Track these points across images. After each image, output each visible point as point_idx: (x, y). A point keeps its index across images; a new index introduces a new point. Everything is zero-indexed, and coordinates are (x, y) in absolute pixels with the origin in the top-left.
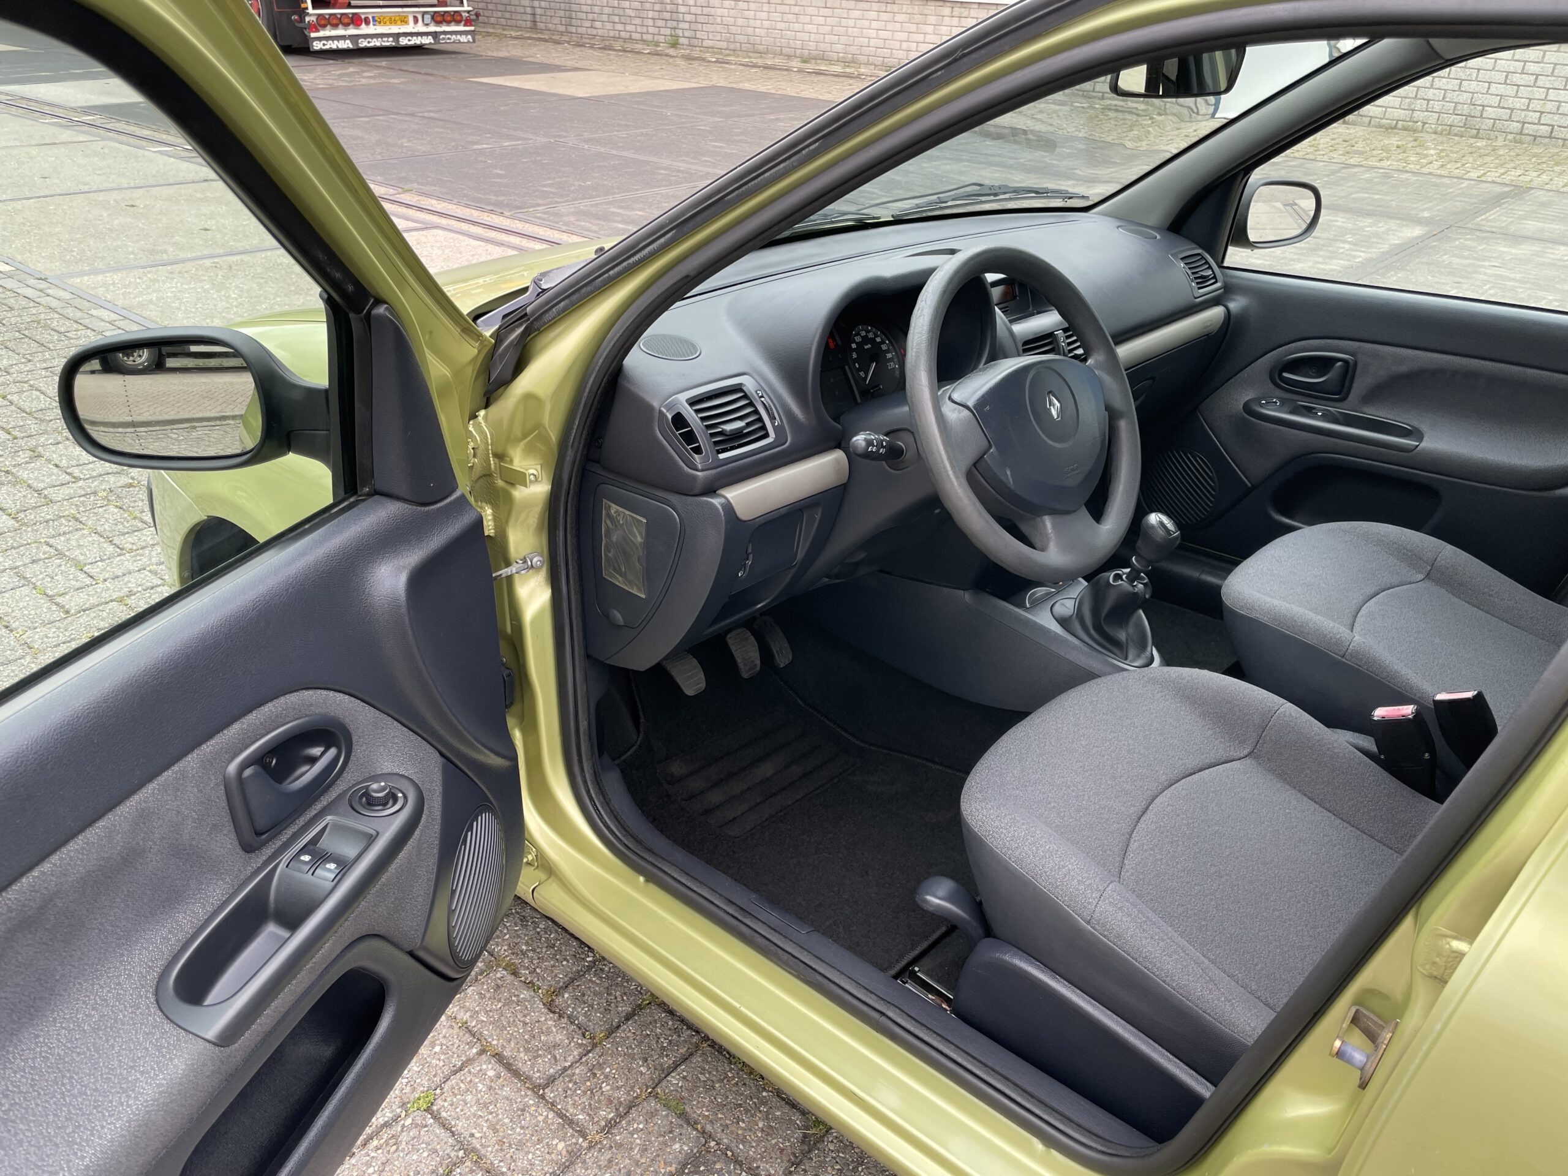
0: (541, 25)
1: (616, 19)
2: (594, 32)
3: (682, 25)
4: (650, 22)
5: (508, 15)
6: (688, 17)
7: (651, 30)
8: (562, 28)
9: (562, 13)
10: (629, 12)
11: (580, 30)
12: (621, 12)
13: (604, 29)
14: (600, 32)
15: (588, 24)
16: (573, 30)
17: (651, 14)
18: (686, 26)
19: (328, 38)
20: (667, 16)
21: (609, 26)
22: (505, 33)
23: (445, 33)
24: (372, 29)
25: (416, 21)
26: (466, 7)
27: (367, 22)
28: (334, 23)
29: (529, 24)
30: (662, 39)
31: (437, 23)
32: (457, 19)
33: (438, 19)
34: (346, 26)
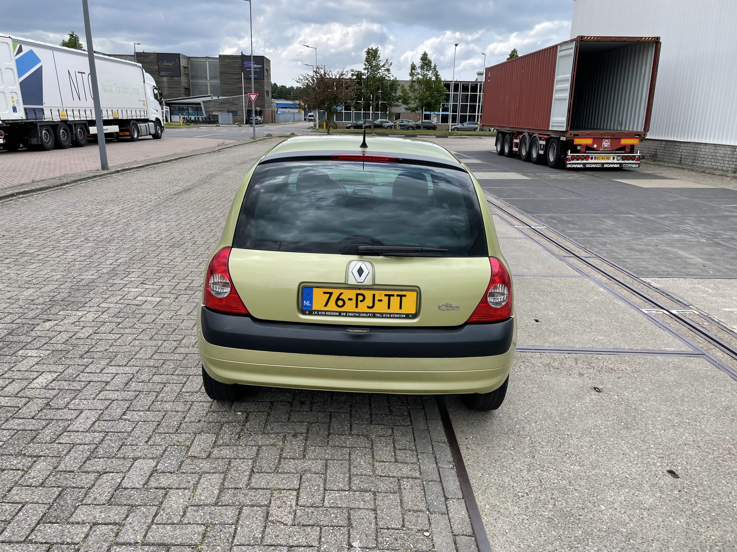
0: (683, 162)
1: (713, 160)
2: (703, 165)
4: (727, 162)
5: (671, 158)
7: (727, 165)
8: (691, 164)
9: (692, 158)
10: (719, 158)
11: (698, 165)
12: (715, 158)
13: (707, 164)
14: (705, 166)
15: (701, 162)
16: (695, 164)
17: (727, 159)
19: (573, 164)
20: (734, 160)
21: (710, 163)
22: (666, 165)
23: (625, 163)
24: (593, 161)
25: (614, 158)
26: (638, 154)
27: (592, 158)
28: (578, 158)
29: (678, 162)
30: (730, 169)
31: (623, 160)
32: (633, 158)
33: (624, 158)
34: (582, 159)
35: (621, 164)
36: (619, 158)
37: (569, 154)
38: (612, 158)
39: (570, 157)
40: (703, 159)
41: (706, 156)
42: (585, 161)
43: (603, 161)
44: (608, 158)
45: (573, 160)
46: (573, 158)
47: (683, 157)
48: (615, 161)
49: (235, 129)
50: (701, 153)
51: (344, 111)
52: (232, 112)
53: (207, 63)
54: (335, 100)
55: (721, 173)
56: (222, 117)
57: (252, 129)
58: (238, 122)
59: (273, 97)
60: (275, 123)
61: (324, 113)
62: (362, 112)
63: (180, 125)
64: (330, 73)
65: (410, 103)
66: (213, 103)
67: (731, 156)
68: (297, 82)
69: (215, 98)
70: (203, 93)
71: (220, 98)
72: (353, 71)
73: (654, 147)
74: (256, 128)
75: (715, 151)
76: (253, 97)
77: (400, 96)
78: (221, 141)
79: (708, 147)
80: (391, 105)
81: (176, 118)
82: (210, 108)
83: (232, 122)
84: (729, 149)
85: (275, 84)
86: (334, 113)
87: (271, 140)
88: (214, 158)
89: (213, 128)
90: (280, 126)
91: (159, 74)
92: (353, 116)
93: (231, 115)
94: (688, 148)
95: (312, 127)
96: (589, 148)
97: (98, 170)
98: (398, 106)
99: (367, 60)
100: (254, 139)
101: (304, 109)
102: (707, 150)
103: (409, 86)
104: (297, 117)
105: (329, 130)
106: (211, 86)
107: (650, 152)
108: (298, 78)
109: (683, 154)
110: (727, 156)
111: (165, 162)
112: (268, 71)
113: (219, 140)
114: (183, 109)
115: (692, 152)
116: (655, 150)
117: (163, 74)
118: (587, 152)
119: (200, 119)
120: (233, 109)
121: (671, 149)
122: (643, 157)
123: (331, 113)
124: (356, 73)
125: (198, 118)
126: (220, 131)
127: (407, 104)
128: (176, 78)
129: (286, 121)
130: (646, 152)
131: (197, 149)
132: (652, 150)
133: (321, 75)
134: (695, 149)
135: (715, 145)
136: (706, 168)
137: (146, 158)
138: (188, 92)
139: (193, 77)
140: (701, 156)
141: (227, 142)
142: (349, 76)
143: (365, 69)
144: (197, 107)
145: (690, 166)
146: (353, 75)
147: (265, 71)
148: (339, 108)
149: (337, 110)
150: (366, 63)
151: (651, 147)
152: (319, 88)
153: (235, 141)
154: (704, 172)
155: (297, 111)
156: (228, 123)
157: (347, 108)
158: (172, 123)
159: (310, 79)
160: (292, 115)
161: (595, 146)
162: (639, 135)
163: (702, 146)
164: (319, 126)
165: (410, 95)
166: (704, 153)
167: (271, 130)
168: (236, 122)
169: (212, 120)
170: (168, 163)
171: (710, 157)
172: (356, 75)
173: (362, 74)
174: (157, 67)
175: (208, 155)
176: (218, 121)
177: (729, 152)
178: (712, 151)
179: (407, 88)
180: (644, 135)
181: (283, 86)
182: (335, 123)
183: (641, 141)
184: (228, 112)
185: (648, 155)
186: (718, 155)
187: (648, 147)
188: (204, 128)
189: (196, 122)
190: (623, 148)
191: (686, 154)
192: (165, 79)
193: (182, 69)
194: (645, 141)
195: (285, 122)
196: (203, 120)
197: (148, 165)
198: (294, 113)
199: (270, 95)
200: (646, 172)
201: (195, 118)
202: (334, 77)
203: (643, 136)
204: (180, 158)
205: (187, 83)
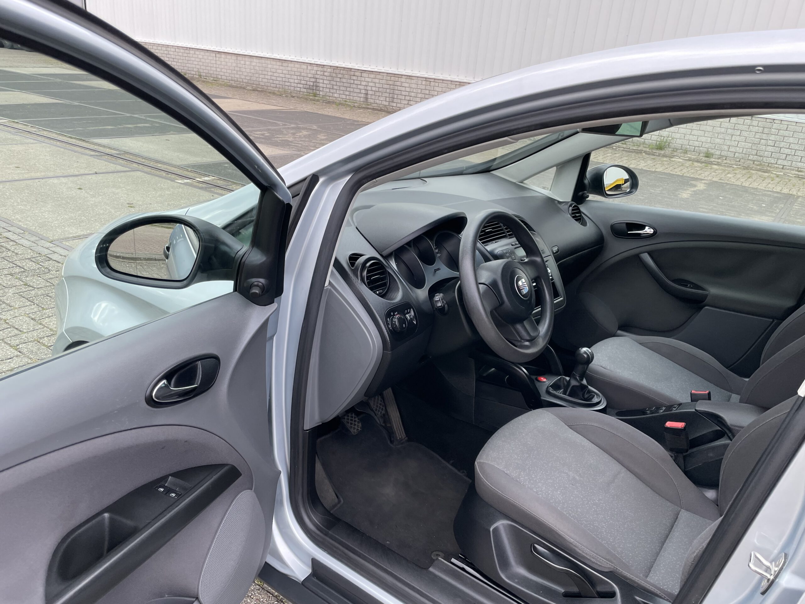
41: (413, 94)
47: (370, 92)
50: (402, 89)
73: (310, 75)
75: (428, 87)
102: (413, 86)
107: (303, 82)
109: (369, 88)
116: (313, 80)
130: (296, 81)
132: (307, 79)
135: (427, 79)
140: (404, 93)
151: (303, 74)
163: (402, 79)
178: (423, 87)
185: (301, 86)
187: (298, 74)
191: (374, 89)
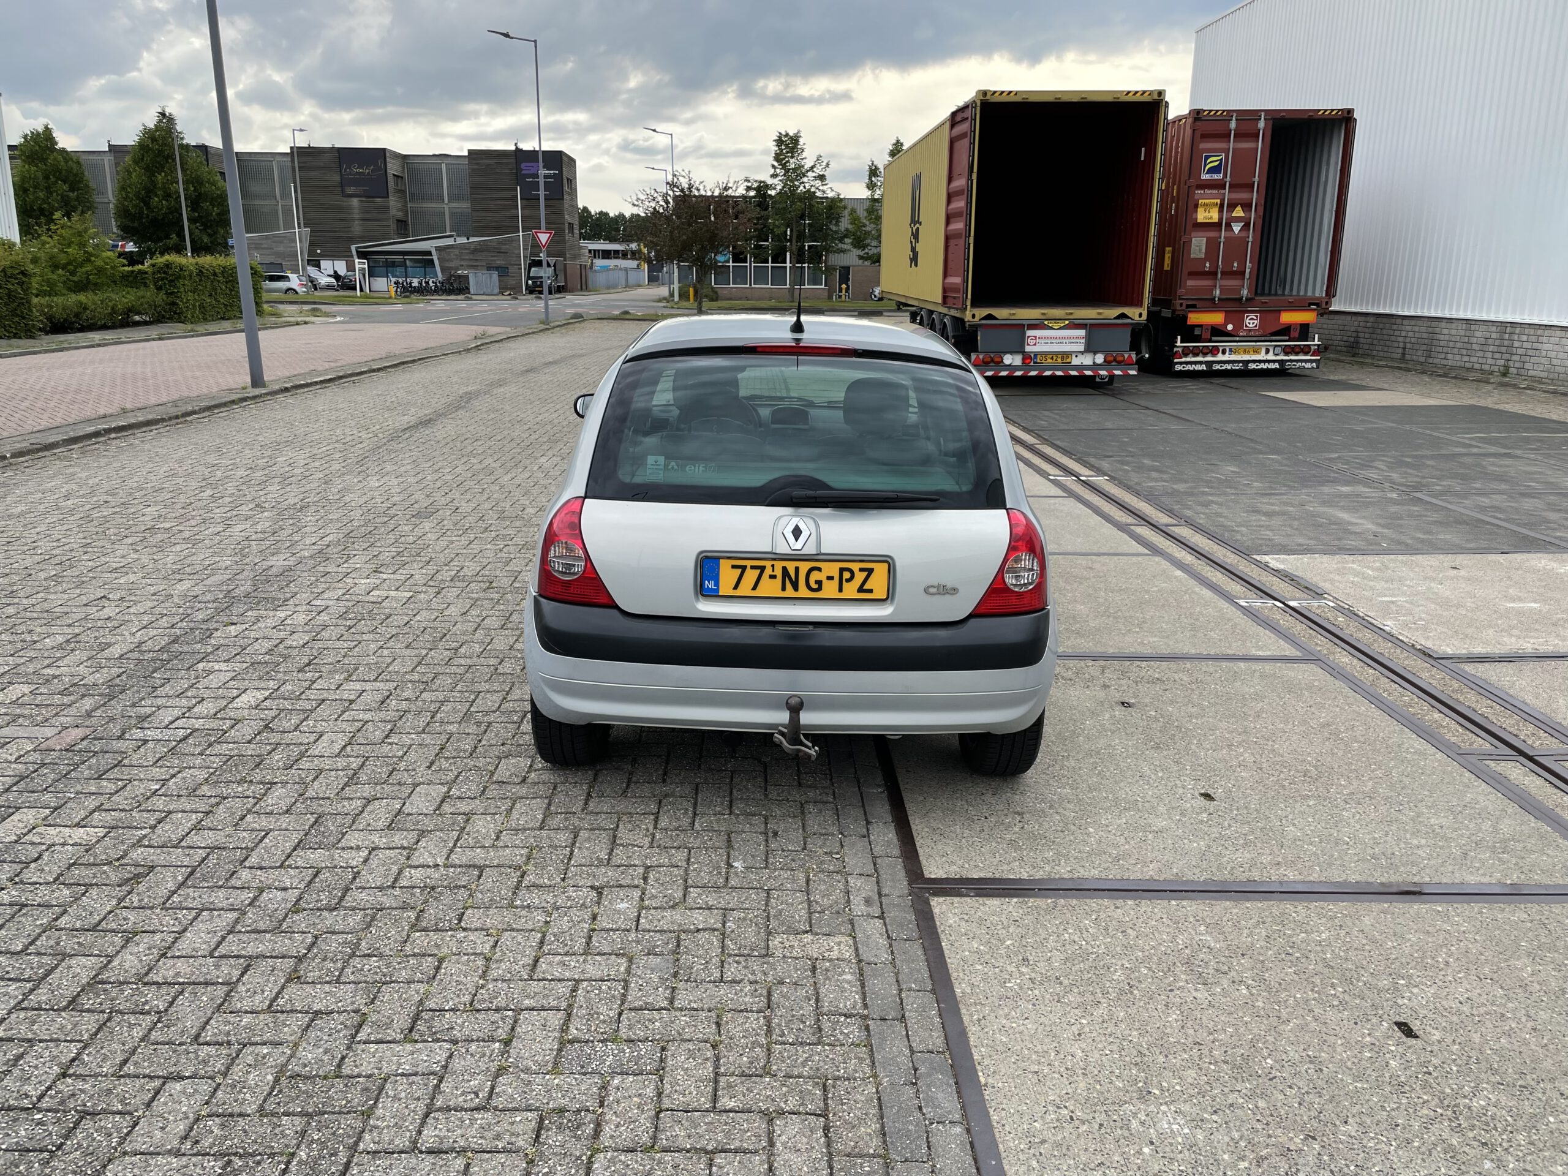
0: (1408, 357)
1: (1464, 352)
2: (1445, 362)
3: (1515, 358)
4: (1490, 355)
5: (1386, 349)
6: (1520, 351)
7: (1490, 361)
8: (1422, 359)
9: (1425, 348)
10: (1475, 347)
11: (1436, 361)
12: (1469, 346)
13: (1454, 360)
14: (1450, 363)
15: (1443, 356)
16: (1430, 360)
17: (1491, 348)
18: (1517, 358)
19: (1188, 363)
20: (1504, 349)
21: (1458, 357)
22: (1376, 363)
23: (1291, 361)
24: (1226, 357)
25: (1267, 352)
26: (1317, 342)
27: (1224, 352)
28: (1195, 352)
29: (1399, 356)
30: (1496, 369)
31: (1286, 354)
32: (1306, 350)
33: (1287, 351)
34: (1205, 354)
35: (1281, 362)
36: (1278, 350)
37: (1179, 344)
38: (1263, 351)
39: (1180, 350)
40: (1445, 350)
41: (1451, 344)
42: (1209, 358)
43: (1246, 357)
44: (1257, 352)
45: (1186, 355)
46: (1186, 352)
47: (1408, 345)
48: (1271, 357)
49: (505, 305)
50: (1442, 337)
51: (731, 264)
52: (497, 268)
53: (444, 166)
54: (713, 242)
55: (1479, 375)
56: (476, 279)
57: (540, 304)
58: (511, 289)
59: (583, 237)
60: (587, 289)
61: (690, 268)
62: (770, 264)
63: (390, 298)
64: (701, 187)
65: (868, 245)
66: (457, 251)
67: (1497, 343)
68: (634, 205)
69: (462, 240)
70: (434, 229)
71: (472, 240)
72: (749, 181)
73: (1353, 329)
74: (550, 302)
75: (1469, 333)
76: (544, 238)
77: (847, 230)
78: (480, 329)
79: (1454, 326)
80: (828, 250)
81: (381, 284)
82: (451, 260)
83: (497, 290)
84: (1494, 329)
85: (585, 209)
86: (710, 268)
87: (583, 325)
88: (470, 361)
89: (459, 303)
90: (598, 298)
91: (343, 191)
92: (751, 274)
93: (495, 274)
94: (1416, 329)
95: (665, 299)
96: (1217, 332)
97: (244, 388)
98: (843, 251)
99: (777, 158)
100: (547, 325)
101: (649, 261)
102: (1453, 332)
103: (867, 210)
104: (633, 277)
105: (700, 303)
106: (453, 214)
107: (1345, 338)
108: (634, 198)
109: (1408, 340)
110: (1490, 342)
111: (374, 371)
112: (572, 181)
113: (474, 327)
114: (393, 264)
115: (1425, 335)
116: (1354, 334)
117: (350, 190)
118: (1214, 338)
119: (431, 284)
120: (500, 262)
121: (1385, 331)
122: (1326, 348)
123: (705, 269)
124: (756, 185)
125: (427, 283)
126: (475, 309)
127: (864, 247)
128: (378, 200)
129: (611, 287)
130: (1339, 338)
131: (433, 345)
132: (1349, 334)
133: (682, 190)
134: (1430, 330)
135: (1467, 321)
136: (1452, 368)
137: (333, 364)
138: (403, 228)
139: (413, 197)
140: (1442, 343)
141: (492, 330)
142: (741, 191)
143: (774, 176)
144: (424, 261)
145: (1422, 363)
146: (748, 189)
147: (565, 182)
148: (721, 258)
149: (717, 262)
150: (776, 164)
151: (1347, 328)
152: (679, 217)
153: (508, 329)
154: (1445, 375)
155: (633, 264)
156: (489, 291)
157: (738, 257)
158: (373, 294)
159: (660, 198)
160: (622, 274)
161: (1230, 327)
162: (1317, 304)
163: (1443, 325)
164: (680, 296)
165: (868, 229)
166: (1447, 337)
167: (579, 305)
168: (507, 289)
169: (455, 287)
170: (380, 374)
171: (1459, 345)
172: (754, 189)
173: (767, 187)
174: (337, 178)
175: (456, 357)
176: (468, 288)
177: (1494, 336)
178: (1462, 333)
179: (862, 213)
180: (1327, 303)
181: (601, 213)
182: (712, 288)
183: (1322, 315)
184: (489, 268)
185: (1342, 343)
186: (1474, 340)
187: (1341, 328)
188: (440, 304)
189: (422, 291)
190: (1285, 331)
191: (1413, 340)
192: (355, 202)
193: (391, 180)
194: (1331, 316)
195: (608, 288)
196: (436, 286)
197: (341, 378)
198: (626, 269)
199: (576, 231)
200: (1332, 378)
201: (420, 283)
202: (709, 194)
203: (1324, 306)
204: (403, 363)
205: (402, 211)
